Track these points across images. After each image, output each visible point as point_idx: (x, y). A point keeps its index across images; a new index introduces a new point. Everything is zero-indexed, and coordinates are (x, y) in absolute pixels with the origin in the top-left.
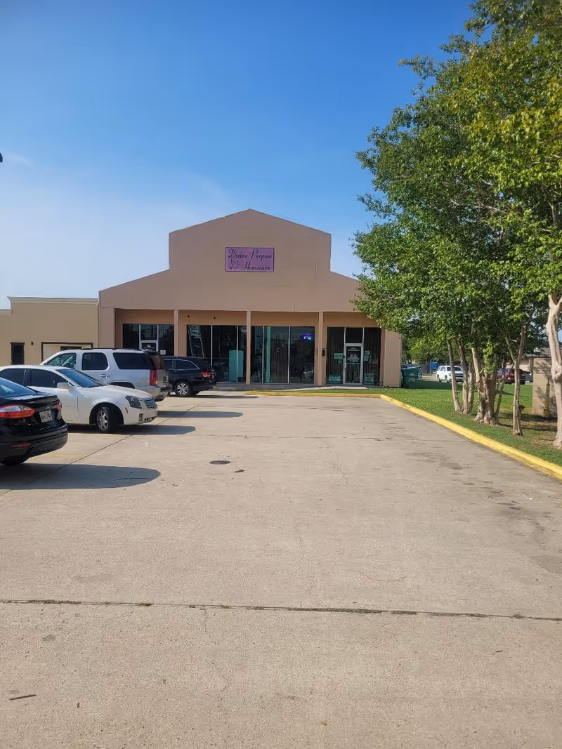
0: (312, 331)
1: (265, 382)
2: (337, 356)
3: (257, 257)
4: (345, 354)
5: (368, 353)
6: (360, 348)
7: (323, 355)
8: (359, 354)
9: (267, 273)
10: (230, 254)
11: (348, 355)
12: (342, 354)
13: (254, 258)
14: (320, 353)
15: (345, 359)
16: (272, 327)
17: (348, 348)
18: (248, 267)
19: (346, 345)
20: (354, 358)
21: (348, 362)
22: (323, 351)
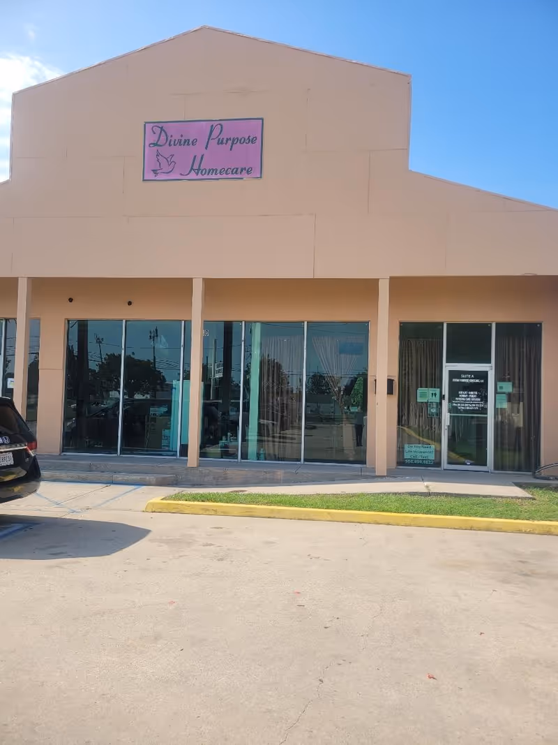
0: (361, 330)
1: (245, 456)
2: (425, 395)
3: (220, 142)
4: (446, 391)
5: (508, 387)
6: (484, 375)
7: (390, 392)
8: (481, 389)
9: (247, 184)
10: (154, 139)
11: (453, 394)
12: (437, 391)
13: (213, 143)
14: (382, 387)
15: (445, 404)
16: (265, 324)
17: (453, 374)
18: (199, 170)
19: (447, 367)
20: (468, 400)
21: (453, 410)
22: (390, 382)
